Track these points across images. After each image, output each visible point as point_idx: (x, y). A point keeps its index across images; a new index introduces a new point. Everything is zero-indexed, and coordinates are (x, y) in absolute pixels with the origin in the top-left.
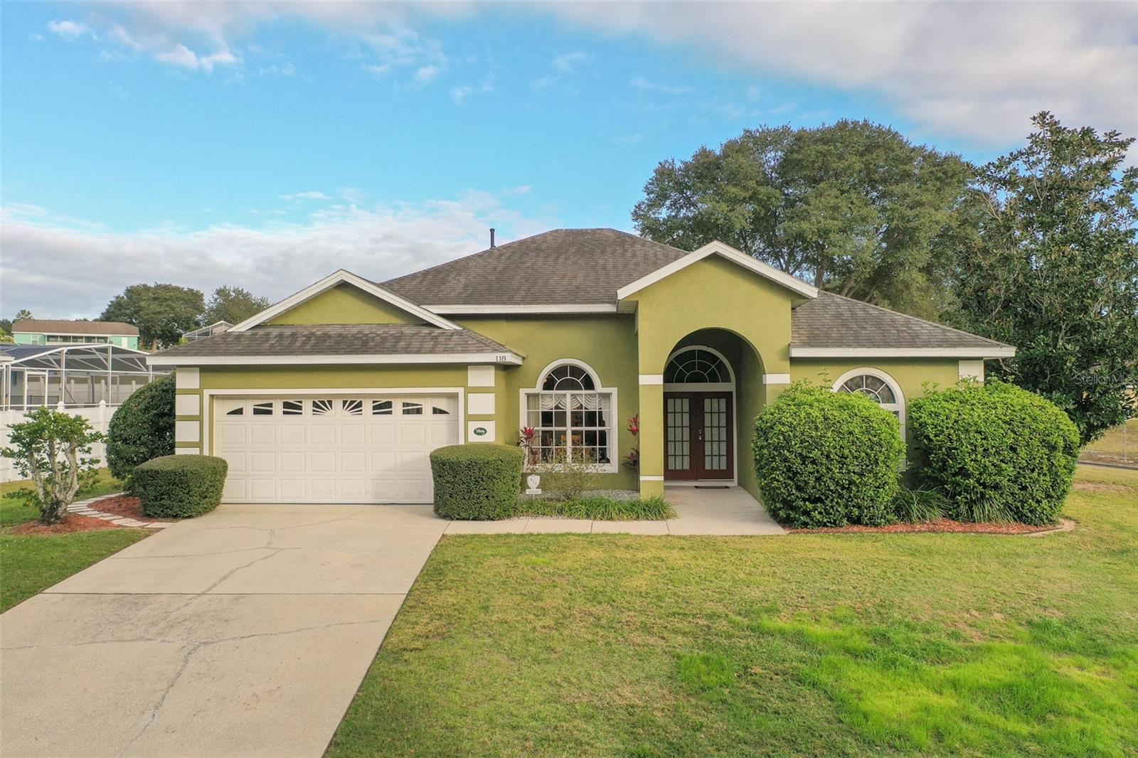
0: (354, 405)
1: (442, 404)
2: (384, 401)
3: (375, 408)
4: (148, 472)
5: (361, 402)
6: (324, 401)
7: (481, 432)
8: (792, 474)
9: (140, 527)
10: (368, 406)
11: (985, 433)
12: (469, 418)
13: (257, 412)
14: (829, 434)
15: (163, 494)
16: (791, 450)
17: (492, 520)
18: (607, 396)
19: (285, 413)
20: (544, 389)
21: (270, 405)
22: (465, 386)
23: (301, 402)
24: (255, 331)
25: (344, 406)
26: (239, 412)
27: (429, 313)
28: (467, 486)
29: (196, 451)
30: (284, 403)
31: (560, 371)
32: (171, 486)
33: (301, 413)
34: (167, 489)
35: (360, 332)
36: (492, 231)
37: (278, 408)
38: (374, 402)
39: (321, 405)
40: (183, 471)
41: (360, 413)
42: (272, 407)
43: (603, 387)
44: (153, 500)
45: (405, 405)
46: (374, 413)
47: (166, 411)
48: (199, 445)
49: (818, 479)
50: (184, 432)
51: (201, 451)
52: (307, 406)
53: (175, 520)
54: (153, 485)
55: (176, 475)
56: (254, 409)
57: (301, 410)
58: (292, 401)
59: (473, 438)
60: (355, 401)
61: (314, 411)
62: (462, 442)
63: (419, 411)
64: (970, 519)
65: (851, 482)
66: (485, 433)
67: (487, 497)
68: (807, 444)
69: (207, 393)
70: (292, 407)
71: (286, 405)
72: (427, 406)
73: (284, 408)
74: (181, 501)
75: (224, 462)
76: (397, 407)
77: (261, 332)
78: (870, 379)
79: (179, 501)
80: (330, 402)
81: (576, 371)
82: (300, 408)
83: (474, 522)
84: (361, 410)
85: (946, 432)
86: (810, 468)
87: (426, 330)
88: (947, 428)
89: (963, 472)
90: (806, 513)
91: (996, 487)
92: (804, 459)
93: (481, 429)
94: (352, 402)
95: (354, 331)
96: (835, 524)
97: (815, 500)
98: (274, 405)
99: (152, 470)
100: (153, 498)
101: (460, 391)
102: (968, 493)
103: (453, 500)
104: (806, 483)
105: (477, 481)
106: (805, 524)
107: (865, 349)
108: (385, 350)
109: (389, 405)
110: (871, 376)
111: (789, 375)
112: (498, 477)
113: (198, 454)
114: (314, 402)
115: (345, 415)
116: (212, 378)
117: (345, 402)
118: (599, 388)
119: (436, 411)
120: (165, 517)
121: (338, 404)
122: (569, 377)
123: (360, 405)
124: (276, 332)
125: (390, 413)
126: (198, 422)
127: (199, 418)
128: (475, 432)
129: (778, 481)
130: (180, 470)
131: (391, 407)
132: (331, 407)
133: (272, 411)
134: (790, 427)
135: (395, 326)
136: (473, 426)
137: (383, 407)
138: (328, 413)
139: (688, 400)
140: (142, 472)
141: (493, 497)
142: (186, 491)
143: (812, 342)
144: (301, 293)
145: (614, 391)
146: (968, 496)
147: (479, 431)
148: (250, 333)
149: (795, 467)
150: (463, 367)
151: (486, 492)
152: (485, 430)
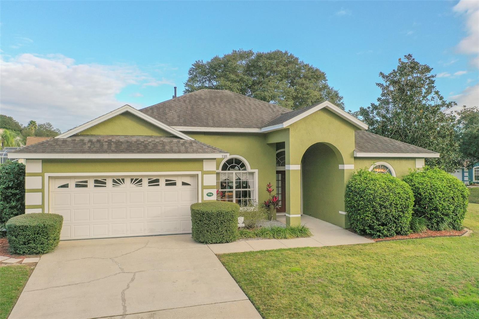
0: (138, 181)
1: (187, 180)
2: (155, 178)
3: (149, 182)
4: (20, 227)
5: (141, 179)
6: (119, 179)
7: (210, 194)
8: (376, 213)
9: (18, 262)
10: (145, 182)
11: (443, 191)
12: (204, 187)
13: (77, 186)
14: (391, 194)
15: (30, 240)
16: (376, 202)
17: (228, 242)
18: (252, 174)
19: (95, 186)
20: (222, 170)
21: (86, 182)
22: (202, 170)
23: (105, 180)
24: (74, 138)
25: (131, 183)
26: (66, 186)
27: (175, 130)
28: (217, 225)
29: (39, 211)
30: (95, 180)
31: (230, 161)
32: (36, 235)
33: (106, 186)
34: (33, 237)
35: (138, 140)
36: (175, 88)
37: (91, 183)
38: (149, 179)
39: (117, 181)
40: (44, 225)
41: (141, 185)
42: (87, 183)
43: (251, 169)
44: (22, 244)
45: (167, 181)
46: (149, 186)
47: (10, 186)
48: (42, 206)
49: (386, 215)
50: (30, 199)
51: (43, 210)
52: (109, 182)
53: (38, 256)
54: (22, 235)
55: (40, 228)
56: (76, 184)
57: (106, 184)
58: (100, 179)
59: (206, 198)
60: (138, 179)
61: (113, 185)
62: (200, 201)
63: (174, 184)
64: (438, 230)
65: (400, 216)
66: (213, 195)
67: (226, 230)
68: (383, 199)
69: (47, 175)
70: (100, 183)
71: (96, 181)
72: (179, 182)
73: (94, 183)
74: (42, 244)
75: (62, 217)
76: (162, 182)
77: (77, 139)
78: (383, 166)
79: (41, 244)
80: (123, 180)
81: (238, 162)
82: (105, 183)
83: (219, 244)
84: (141, 184)
85: (428, 191)
86: (384, 210)
87: (175, 140)
88: (428, 189)
89: (436, 209)
90: (379, 231)
91: (447, 215)
92: (381, 205)
93: (211, 193)
94: (136, 180)
95: (134, 139)
96: (391, 235)
97: (383, 225)
98: (88, 182)
99: (22, 226)
100: (22, 243)
101: (199, 173)
102: (436, 218)
103: (209, 233)
104: (381, 217)
105: (222, 223)
106: (379, 236)
107: (386, 153)
108: (160, 151)
109: (157, 181)
110: (383, 165)
111: (354, 165)
112: (232, 220)
113: (41, 212)
114: (113, 180)
115: (133, 187)
116: (50, 166)
117: (132, 180)
118: (249, 169)
119: (184, 184)
120: (30, 254)
121: (128, 181)
122: (234, 164)
123: (141, 181)
124: (86, 139)
125: (158, 185)
126: (41, 193)
127: (42, 191)
128: (207, 195)
129: (368, 217)
130: (43, 225)
131: (159, 182)
132: (124, 183)
133: (87, 185)
134: (374, 191)
135: (157, 137)
136: (206, 191)
137: (154, 182)
138: (122, 186)
139: (281, 174)
140: (15, 227)
141: (229, 230)
142: (46, 238)
143: (362, 150)
144: (102, 117)
145: (256, 171)
146: (437, 220)
147: (209, 194)
148: (70, 139)
149: (377, 210)
150: (201, 160)
151: (226, 228)
152: (212, 194)
